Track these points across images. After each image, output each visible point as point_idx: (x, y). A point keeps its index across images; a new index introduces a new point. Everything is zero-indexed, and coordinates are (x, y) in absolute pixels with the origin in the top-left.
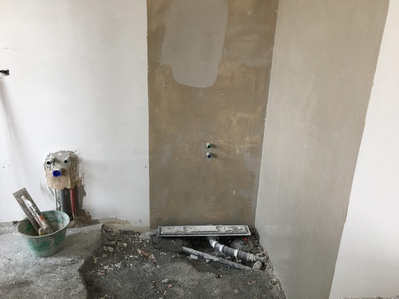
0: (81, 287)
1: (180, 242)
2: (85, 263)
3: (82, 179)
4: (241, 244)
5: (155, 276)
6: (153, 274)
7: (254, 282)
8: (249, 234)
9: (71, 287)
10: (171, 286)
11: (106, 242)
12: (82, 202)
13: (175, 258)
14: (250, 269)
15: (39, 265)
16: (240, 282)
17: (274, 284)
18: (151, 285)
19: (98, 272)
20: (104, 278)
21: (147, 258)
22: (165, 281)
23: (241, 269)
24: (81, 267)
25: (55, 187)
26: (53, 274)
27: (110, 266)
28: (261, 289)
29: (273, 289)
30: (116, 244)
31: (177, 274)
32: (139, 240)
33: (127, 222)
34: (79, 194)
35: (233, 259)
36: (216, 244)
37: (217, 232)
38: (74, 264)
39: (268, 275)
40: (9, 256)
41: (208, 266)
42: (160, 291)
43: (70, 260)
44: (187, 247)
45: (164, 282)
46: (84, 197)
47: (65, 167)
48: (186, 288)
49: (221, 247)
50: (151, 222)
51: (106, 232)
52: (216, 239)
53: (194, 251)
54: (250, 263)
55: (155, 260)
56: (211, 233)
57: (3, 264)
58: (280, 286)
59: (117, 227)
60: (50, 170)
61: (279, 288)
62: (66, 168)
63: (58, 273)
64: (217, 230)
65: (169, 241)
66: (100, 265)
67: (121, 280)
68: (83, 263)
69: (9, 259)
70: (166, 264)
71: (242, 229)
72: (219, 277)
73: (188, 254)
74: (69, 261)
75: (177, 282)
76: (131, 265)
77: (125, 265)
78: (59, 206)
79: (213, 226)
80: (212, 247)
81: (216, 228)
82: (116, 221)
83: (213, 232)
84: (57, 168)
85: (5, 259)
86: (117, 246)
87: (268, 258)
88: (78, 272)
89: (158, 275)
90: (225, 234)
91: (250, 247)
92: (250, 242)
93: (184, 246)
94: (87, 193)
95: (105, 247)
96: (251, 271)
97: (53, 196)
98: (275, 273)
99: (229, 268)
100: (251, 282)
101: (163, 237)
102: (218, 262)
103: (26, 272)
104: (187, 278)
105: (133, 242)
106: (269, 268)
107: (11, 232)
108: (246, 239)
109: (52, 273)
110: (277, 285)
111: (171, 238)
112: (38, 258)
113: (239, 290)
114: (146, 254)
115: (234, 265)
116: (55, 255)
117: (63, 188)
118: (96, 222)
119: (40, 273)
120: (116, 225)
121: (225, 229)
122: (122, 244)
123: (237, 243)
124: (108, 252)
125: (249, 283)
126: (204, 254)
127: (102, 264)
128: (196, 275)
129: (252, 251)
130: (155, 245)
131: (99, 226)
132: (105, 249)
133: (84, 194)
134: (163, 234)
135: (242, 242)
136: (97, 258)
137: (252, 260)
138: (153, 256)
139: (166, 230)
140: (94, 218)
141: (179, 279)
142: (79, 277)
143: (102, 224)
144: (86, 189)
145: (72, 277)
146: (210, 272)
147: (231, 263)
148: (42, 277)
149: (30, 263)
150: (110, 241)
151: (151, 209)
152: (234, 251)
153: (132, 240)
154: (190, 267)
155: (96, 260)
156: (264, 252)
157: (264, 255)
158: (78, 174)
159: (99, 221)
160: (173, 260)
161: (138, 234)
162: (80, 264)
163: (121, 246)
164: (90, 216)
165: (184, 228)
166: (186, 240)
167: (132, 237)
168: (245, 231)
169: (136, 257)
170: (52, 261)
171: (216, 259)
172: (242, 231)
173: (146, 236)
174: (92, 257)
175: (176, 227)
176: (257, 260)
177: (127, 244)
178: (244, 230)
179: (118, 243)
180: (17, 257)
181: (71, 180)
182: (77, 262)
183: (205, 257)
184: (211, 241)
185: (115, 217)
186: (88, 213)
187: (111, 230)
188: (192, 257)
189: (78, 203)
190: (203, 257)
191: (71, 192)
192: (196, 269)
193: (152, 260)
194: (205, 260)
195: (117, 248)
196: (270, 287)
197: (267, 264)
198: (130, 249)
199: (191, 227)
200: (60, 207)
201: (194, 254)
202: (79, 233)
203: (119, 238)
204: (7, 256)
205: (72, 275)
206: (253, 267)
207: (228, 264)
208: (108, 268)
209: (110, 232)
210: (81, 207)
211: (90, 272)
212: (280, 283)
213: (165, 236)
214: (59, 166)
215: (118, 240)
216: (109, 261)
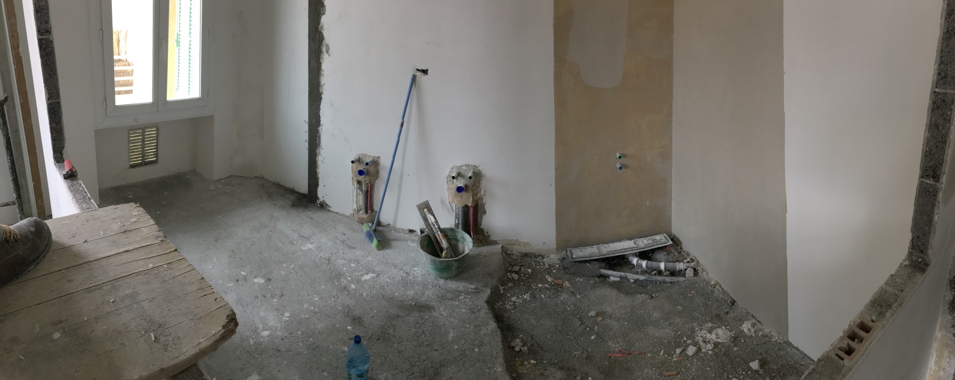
0: (492, 324)
1: (597, 265)
2: (492, 293)
3: (483, 197)
4: (665, 255)
5: (578, 309)
6: (575, 307)
7: (694, 292)
8: (671, 242)
9: (480, 323)
10: (601, 319)
11: (509, 267)
12: (481, 221)
13: (595, 284)
14: (685, 279)
15: (439, 287)
16: (680, 296)
17: (714, 287)
18: (577, 320)
19: (505, 304)
20: (514, 312)
21: (561, 286)
22: (592, 313)
23: (675, 282)
24: (488, 298)
25: (456, 202)
26: (457, 303)
27: (518, 297)
28: (704, 297)
29: (715, 292)
30: (520, 269)
31: (603, 304)
32: (544, 265)
33: (528, 244)
34: (479, 212)
35: (660, 273)
36: (637, 261)
37: (637, 247)
38: (478, 292)
39: (705, 280)
40: (407, 268)
41: (634, 287)
42: (589, 328)
43: (473, 287)
44: (605, 269)
45: (591, 316)
46: (484, 216)
47: (469, 182)
48: (619, 319)
49: (644, 263)
50: (557, 244)
51: (506, 254)
52: (635, 255)
53: (615, 273)
54: (681, 273)
55: (572, 288)
56: (629, 250)
57: (401, 277)
58: (720, 286)
59: (517, 250)
60: (453, 184)
61: (720, 289)
62: (469, 184)
63: (463, 302)
64: (636, 246)
65: (584, 264)
66: (507, 295)
67: (534, 316)
68: (489, 293)
69: (406, 273)
70: (586, 293)
71: (662, 240)
72: (652, 297)
73: (608, 276)
74: (473, 289)
75: (607, 313)
76: (543, 296)
77: (535, 297)
78: (457, 222)
79: (629, 241)
80: (633, 265)
81: (633, 244)
82: (517, 243)
83: (632, 249)
84: (461, 183)
85: (402, 272)
86: (521, 272)
87: (698, 262)
88: (486, 305)
89: (581, 308)
90: (645, 248)
91: (675, 255)
92: (673, 250)
93: (601, 268)
94: (487, 212)
95: (509, 274)
96: (687, 282)
97: (452, 212)
98: (711, 276)
99: (658, 283)
100: (691, 294)
101: (575, 262)
102: (645, 280)
103: (426, 294)
104: (616, 306)
105: (538, 267)
106: (702, 272)
107: (407, 241)
108: (667, 248)
109: (455, 302)
110: (717, 287)
111: (586, 262)
112: (437, 278)
113: (681, 305)
114: (560, 282)
115: (665, 280)
116: (455, 279)
117: (464, 205)
118: (495, 243)
119: (442, 298)
120: (516, 247)
121: (644, 243)
122: (525, 269)
123: (658, 255)
124: (512, 280)
125: (689, 295)
126: (628, 274)
127: (509, 295)
128: (626, 301)
129: (679, 259)
130: (567, 270)
131: (498, 248)
132: (510, 276)
133: (485, 212)
134: (575, 258)
135: (665, 253)
136: (503, 287)
137: (683, 269)
138: (567, 284)
139: (580, 253)
140: (493, 238)
141: (608, 309)
142: (487, 311)
143: (501, 246)
144: (487, 208)
145: (479, 310)
146: (641, 293)
147: (660, 278)
148: (444, 304)
149: (429, 282)
150: (513, 266)
151: (557, 229)
152: (660, 265)
153: (536, 265)
154: (614, 293)
155: (501, 288)
156: (691, 257)
157: (692, 260)
158: (480, 191)
159: (498, 241)
160: (593, 287)
161: (540, 257)
162: (487, 294)
163: (525, 273)
164: (489, 236)
165: (598, 248)
166: (602, 261)
167: (535, 261)
168: (666, 240)
169: (547, 286)
170: (453, 285)
171: (642, 278)
172: (662, 241)
173: (554, 258)
174: (498, 286)
175: (588, 247)
176: (688, 267)
177: (532, 270)
178: (664, 240)
179: (522, 269)
180: (414, 273)
181: (473, 197)
182: (482, 291)
183: (629, 277)
184: (631, 258)
185: (515, 239)
186: (487, 233)
187: (511, 253)
188: (612, 279)
189: (477, 221)
190: (627, 278)
191: (471, 210)
192: (623, 293)
193: (568, 288)
194: (629, 280)
195: (522, 275)
196: (711, 291)
197: (699, 268)
198: (535, 276)
199: (605, 245)
200: (459, 223)
201: (614, 276)
202: (478, 254)
203: (521, 262)
204: (405, 268)
205: (479, 307)
206: (687, 276)
207: (657, 280)
208: (517, 300)
209: (510, 254)
210: (480, 226)
211: (498, 304)
212: (720, 283)
213: (579, 260)
214: (462, 181)
215: (521, 264)
216: (516, 291)
